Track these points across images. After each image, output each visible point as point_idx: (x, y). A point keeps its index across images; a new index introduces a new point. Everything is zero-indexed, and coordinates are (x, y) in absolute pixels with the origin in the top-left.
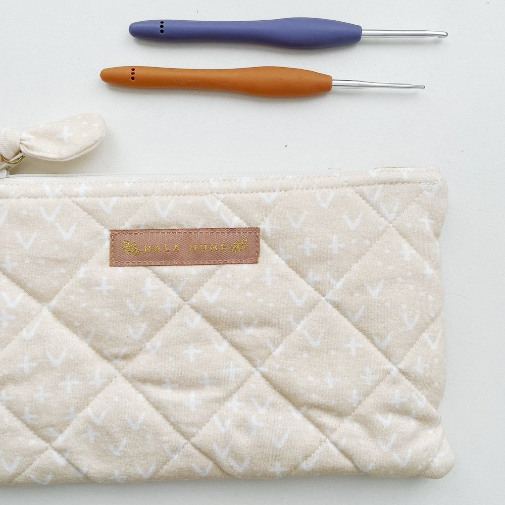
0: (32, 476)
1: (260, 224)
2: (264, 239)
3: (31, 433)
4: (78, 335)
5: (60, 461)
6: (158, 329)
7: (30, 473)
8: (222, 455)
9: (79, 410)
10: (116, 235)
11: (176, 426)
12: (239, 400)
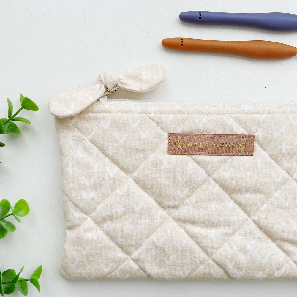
0: (118, 274)
1: (255, 133)
2: (257, 141)
3: (119, 250)
4: (148, 194)
5: (135, 266)
6: (193, 192)
8: (230, 267)
9: (147, 237)
10: (172, 137)
11: (204, 249)
12: (240, 235)
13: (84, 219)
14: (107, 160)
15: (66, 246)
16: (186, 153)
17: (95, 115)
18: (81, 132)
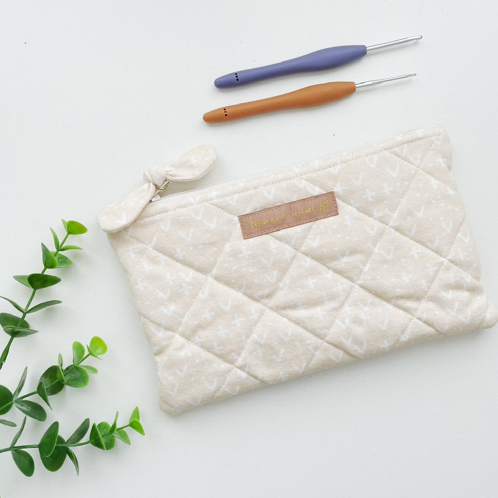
0: (226, 390)
1: (333, 189)
2: (339, 197)
3: (220, 360)
4: (234, 289)
5: (243, 375)
6: (284, 273)
7: (225, 388)
8: (348, 343)
9: (248, 337)
10: (243, 219)
11: (313, 332)
12: (350, 306)
13: (172, 337)
14: (179, 265)
15: (159, 373)
16: (264, 233)
17: (152, 218)
18: (141, 242)
